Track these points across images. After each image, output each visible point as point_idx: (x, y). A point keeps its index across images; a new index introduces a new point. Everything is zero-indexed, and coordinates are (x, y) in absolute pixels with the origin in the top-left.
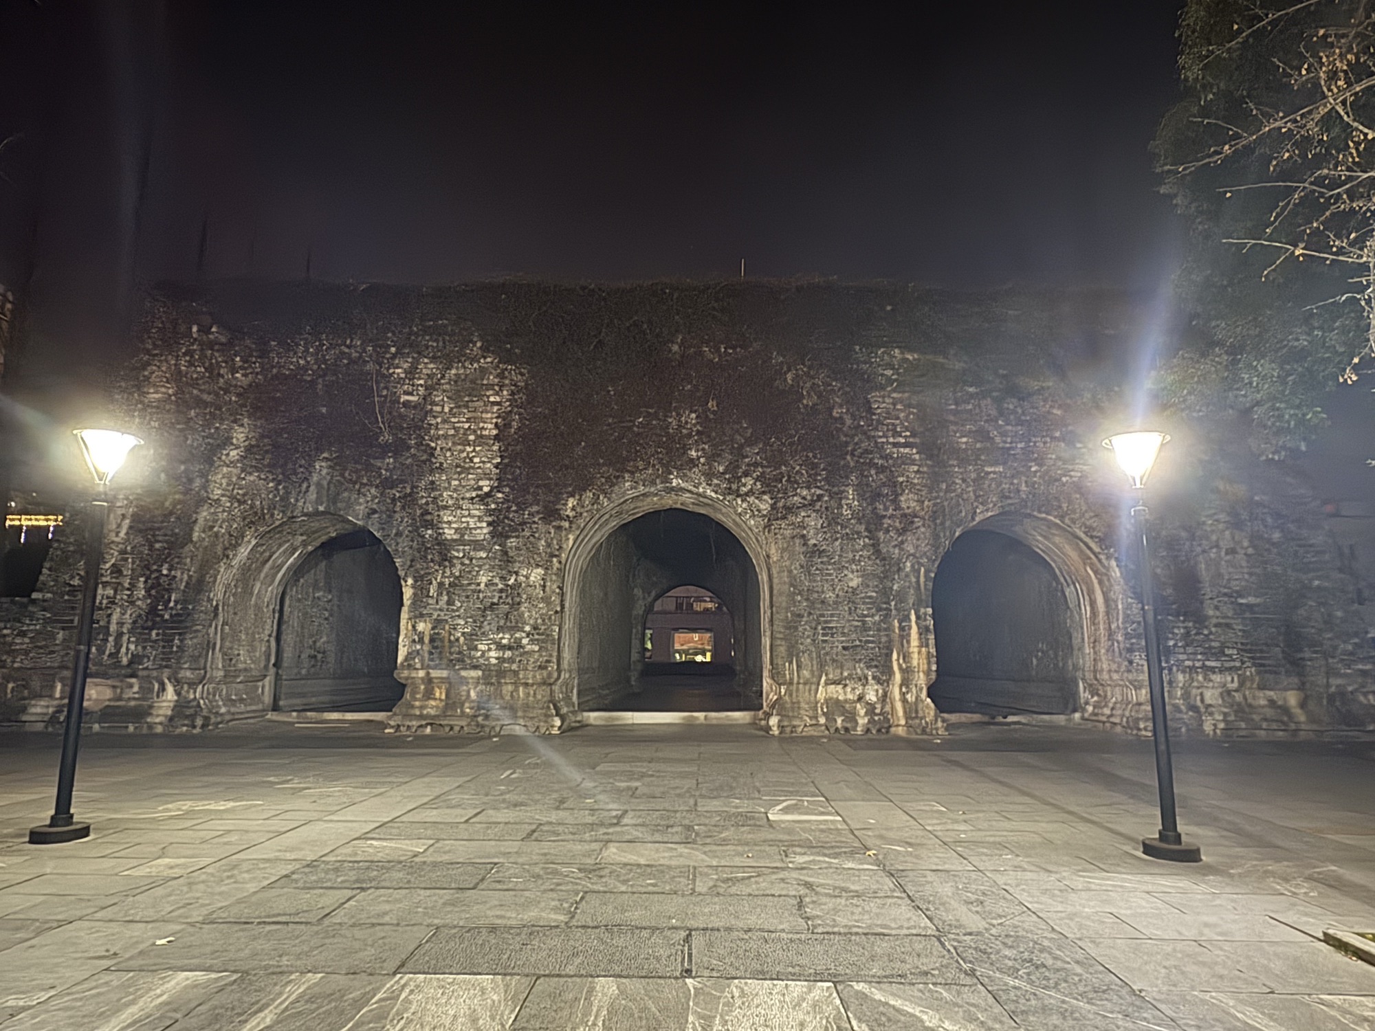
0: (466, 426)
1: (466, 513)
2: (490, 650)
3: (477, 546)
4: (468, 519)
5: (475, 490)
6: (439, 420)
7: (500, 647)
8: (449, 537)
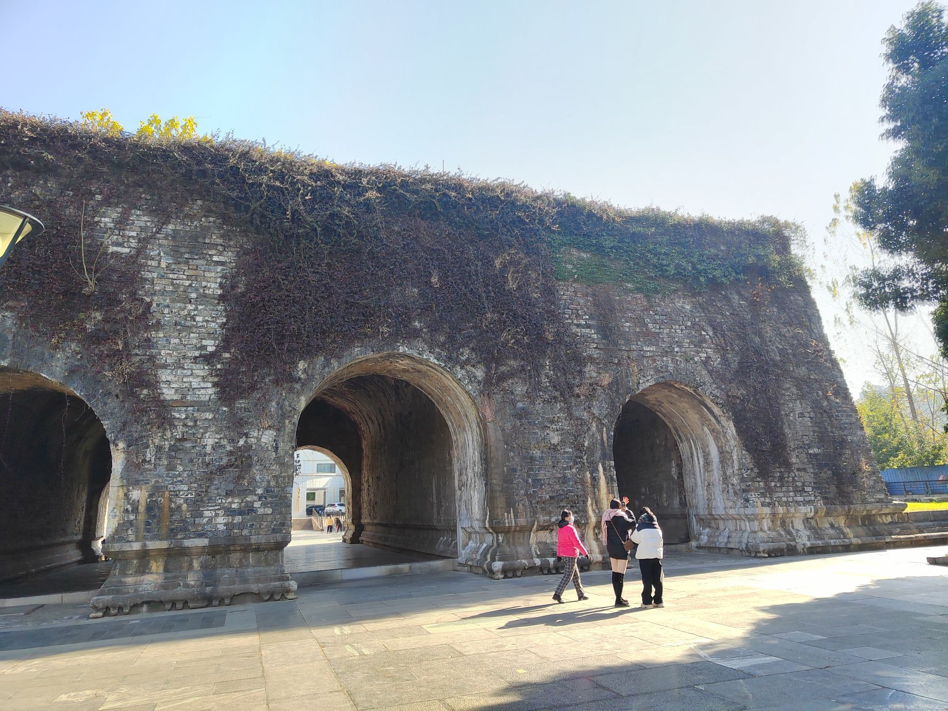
0: (187, 283)
1: (189, 372)
2: (217, 515)
3: (201, 406)
4: (191, 379)
5: (198, 349)
6: (155, 275)
7: (230, 512)
8: (168, 398)
